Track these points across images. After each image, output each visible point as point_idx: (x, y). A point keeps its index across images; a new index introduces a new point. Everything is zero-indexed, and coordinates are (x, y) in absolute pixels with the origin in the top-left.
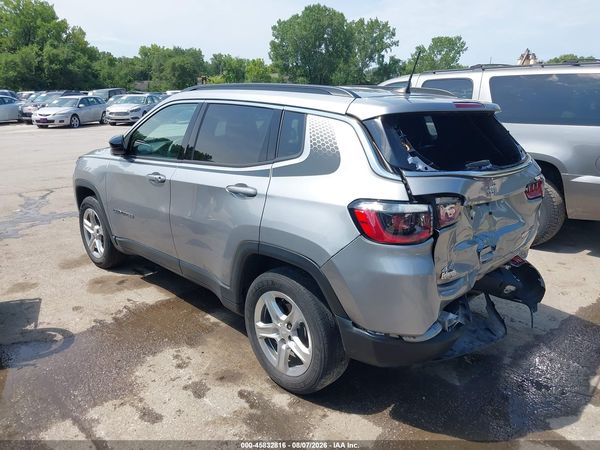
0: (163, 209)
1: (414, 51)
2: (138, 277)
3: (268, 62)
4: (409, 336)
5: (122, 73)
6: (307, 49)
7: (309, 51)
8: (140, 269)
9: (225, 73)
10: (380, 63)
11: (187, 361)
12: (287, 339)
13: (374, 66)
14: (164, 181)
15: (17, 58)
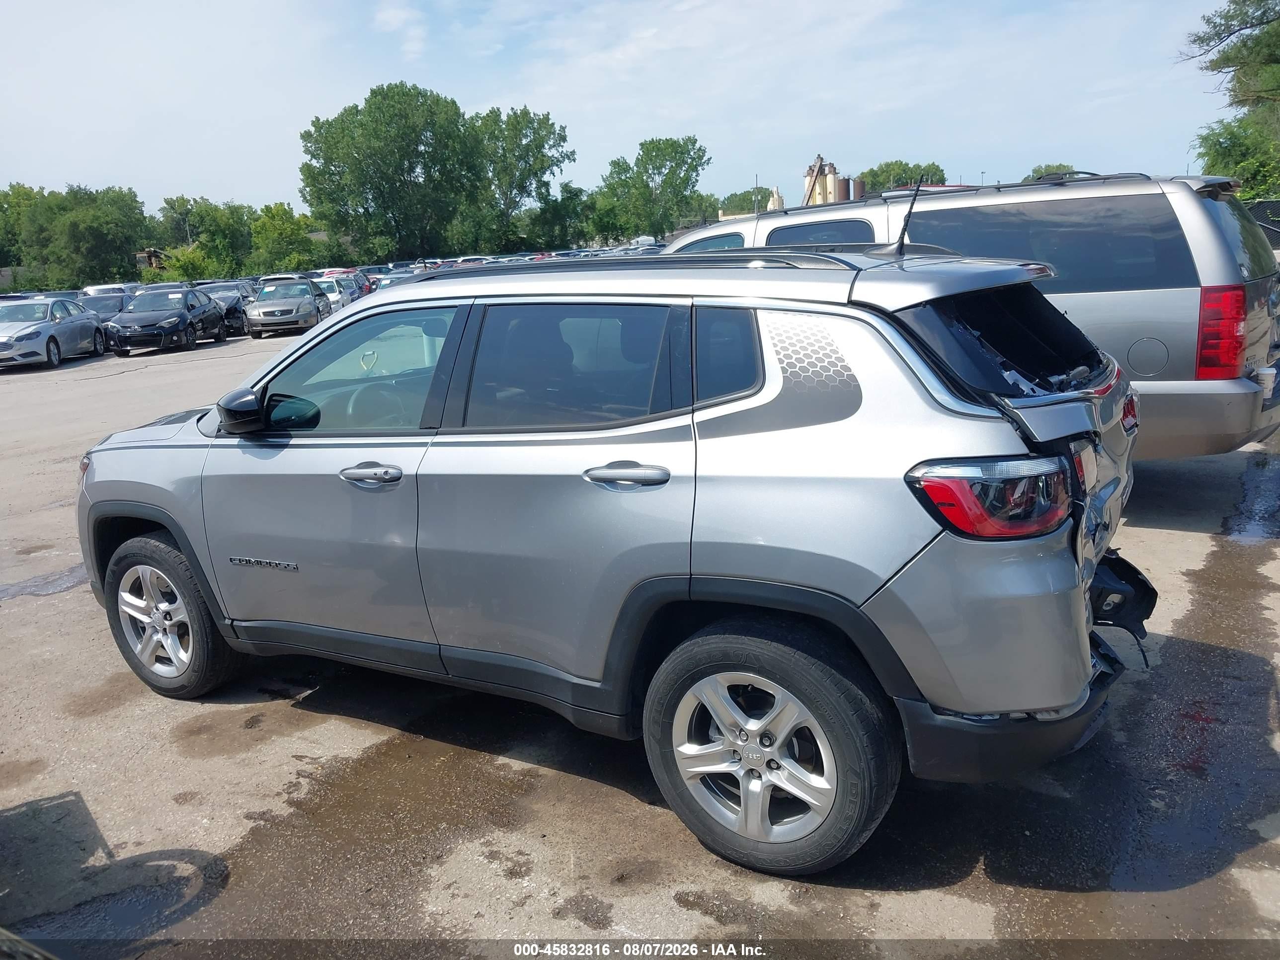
0: (396, 540)
1: (607, 170)
2: (282, 704)
3: (301, 209)
4: (1047, 710)
6: (384, 176)
7: (390, 181)
8: (276, 687)
9: (203, 238)
10: (544, 198)
11: (522, 859)
12: (762, 769)
13: (531, 204)
14: (396, 479)
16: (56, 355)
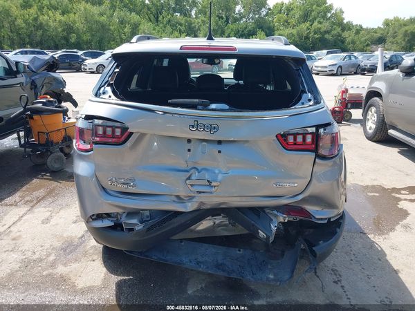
5: (363, 39)
15: (294, 31)
16: (339, 72)
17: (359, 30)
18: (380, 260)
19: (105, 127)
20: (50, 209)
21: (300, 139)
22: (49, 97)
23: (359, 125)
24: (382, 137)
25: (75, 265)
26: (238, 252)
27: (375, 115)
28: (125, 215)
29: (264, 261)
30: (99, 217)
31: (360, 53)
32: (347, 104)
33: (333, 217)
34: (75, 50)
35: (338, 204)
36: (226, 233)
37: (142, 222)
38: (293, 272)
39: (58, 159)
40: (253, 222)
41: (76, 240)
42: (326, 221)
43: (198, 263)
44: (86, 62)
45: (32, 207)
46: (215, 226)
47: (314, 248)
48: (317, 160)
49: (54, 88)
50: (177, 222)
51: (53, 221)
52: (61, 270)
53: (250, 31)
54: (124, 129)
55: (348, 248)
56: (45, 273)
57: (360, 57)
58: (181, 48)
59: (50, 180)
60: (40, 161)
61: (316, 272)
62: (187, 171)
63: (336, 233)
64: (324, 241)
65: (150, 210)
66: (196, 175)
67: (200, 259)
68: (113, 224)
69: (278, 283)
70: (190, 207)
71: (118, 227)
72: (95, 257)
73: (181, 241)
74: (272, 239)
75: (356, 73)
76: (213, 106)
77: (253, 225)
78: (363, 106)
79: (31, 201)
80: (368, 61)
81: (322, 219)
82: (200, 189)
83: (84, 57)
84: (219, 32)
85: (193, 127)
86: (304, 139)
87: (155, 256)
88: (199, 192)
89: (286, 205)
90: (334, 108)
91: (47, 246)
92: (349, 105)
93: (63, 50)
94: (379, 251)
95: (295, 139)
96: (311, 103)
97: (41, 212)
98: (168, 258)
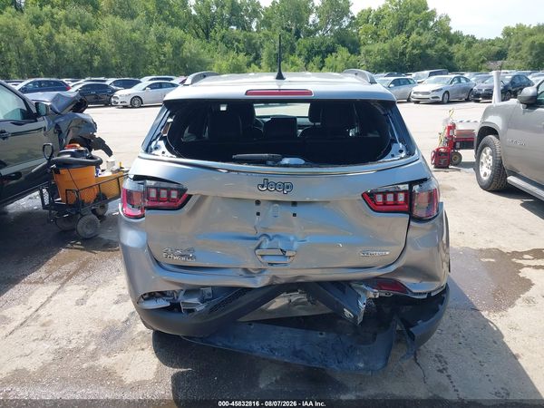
5: (477, 54)
15: (386, 46)
16: (446, 99)
17: (472, 42)
18: (495, 342)
19: (158, 189)
20: (85, 287)
21: (390, 198)
22: (78, 145)
23: (472, 170)
24: (500, 185)
25: (120, 356)
26: (320, 336)
27: (491, 157)
28: (183, 292)
29: (351, 346)
30: (152, 296)
31: (473, 74)
32: (455, 143)
33: (434, 291)
34: (102, 78)
35: (439, 275)
36: (305, 313)
37: (203, 301)
38: (387, 358)
39: (91, 223)
40: (336, 299)
41: (120, 324)
42: (425, 296)
43: (272, 350)
44: (117, 94)
45: (63, 284)
46: (290, 304)
47: (411, 329)
48: (412, 223)
49: (83, 132)
50: (245, 300)
51: (89, 302)
52: (104, 361)
53: (328, 46)
54: (182, 191)
55: (457, 329)
56: (85, 366)
57: (473, 79)
58: (247, 93)
59: (81, 249)
60: (67, 226)
61: (416, 359)
62: (256, 239)
63: (438, 310)
64: (424, 321)
65: (212, 287)
66: (266, 244)
67: (274, 345)
68: (169, 305)
69: (370, 373)
70: (260, 282)
71: (175, 307)
72: (144, 346)
73: (250, 323)
74: (360, 319)
75: (467, 100)
76: (286, 161)
77: (337, 302)
78: (475, 145)
79: (60, 278)
80: (484, 84)
81: (420, 294)
82: (273, 260)
83: (114, 87)
84: (288, 49)
85: (263, 186)
86: (396, 198)
87: (220, 343)
88: (272, 264)
89: (377, 278)
90: (438, 149)
91: (85, 332)
92: (458, 144)
93: (87, 79)
94: (494, 332)
95: (385, 198)
96: (403, 155)
97: (74, 290)
98: (236, 344)
